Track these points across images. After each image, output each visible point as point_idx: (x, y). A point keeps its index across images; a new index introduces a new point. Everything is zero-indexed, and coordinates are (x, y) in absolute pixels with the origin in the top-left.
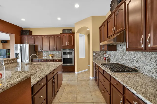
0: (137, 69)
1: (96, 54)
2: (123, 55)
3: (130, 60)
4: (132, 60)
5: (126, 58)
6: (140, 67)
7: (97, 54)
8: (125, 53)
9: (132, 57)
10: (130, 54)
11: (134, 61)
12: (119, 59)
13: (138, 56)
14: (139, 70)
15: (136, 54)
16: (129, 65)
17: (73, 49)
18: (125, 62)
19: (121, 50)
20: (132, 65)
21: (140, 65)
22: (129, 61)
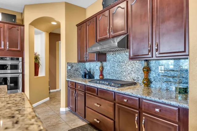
0: (135, 81)
1: (72, 67)
2: (116, 66)
3: (127, 72)
4: (129, 72)
5: (121, 70)
6: (138, 79)
7: (74, 68)
8: (120, 64)
9: (129, 68)
10: (127, 65)
11: (132, 72)
12: (111, 72)
13: (137, 66)
14: (138, 82)
15: (134, 65)
16: (126, 78)
17: (20, 58)
18: (120, 75)
19: (114, 60)
20: (129, 78)
21: (139, 77)
22: (125, 73)
